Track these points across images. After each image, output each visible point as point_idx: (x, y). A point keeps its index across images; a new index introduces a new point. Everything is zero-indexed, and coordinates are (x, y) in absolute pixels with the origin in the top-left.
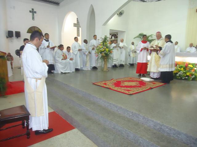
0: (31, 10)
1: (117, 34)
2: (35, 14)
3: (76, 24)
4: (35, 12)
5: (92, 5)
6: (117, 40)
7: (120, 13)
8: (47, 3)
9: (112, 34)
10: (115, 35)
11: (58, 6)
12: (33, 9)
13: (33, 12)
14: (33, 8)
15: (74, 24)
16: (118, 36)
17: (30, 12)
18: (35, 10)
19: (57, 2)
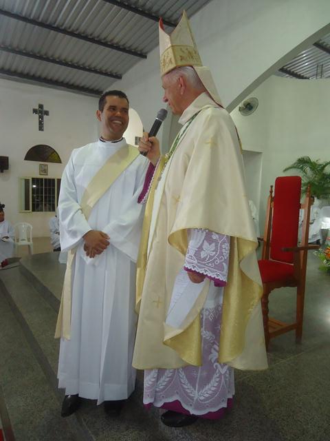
0: (37, 108)
2: (45, 116)
4: (47, 113)
7: (246, 107)
8: (74, 92)
12: (41, 106)
13: (41, 112)
14: (41, 103)
15: (136, 138)
17: (35, 111)
18: (45, 108)
19: (97, 88)
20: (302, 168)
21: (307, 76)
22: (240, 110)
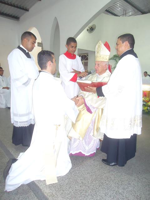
1: (88, 55)
3: (40, 43)
5: (56, 17)
6: (87, 62)
7: (91, 29)
8: (4, 17)
9: (82, 55)
10: (85, 56)
11: (18, 21)
15: (38, 43)
16: (89, 57)
19: (16, 16)
20: (115, 60)
21: (119, 15)
22: (87, 31)
